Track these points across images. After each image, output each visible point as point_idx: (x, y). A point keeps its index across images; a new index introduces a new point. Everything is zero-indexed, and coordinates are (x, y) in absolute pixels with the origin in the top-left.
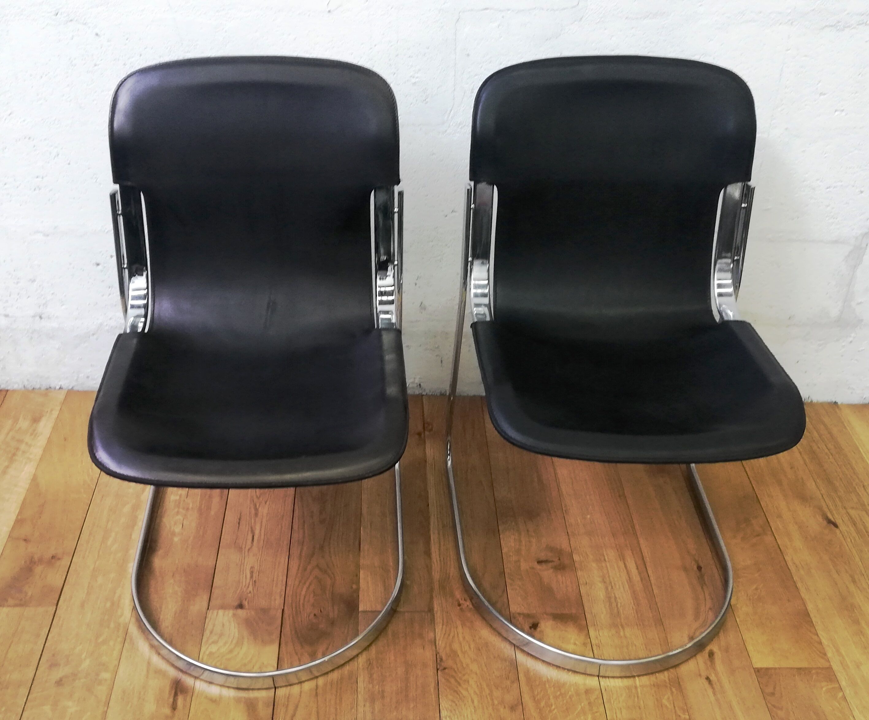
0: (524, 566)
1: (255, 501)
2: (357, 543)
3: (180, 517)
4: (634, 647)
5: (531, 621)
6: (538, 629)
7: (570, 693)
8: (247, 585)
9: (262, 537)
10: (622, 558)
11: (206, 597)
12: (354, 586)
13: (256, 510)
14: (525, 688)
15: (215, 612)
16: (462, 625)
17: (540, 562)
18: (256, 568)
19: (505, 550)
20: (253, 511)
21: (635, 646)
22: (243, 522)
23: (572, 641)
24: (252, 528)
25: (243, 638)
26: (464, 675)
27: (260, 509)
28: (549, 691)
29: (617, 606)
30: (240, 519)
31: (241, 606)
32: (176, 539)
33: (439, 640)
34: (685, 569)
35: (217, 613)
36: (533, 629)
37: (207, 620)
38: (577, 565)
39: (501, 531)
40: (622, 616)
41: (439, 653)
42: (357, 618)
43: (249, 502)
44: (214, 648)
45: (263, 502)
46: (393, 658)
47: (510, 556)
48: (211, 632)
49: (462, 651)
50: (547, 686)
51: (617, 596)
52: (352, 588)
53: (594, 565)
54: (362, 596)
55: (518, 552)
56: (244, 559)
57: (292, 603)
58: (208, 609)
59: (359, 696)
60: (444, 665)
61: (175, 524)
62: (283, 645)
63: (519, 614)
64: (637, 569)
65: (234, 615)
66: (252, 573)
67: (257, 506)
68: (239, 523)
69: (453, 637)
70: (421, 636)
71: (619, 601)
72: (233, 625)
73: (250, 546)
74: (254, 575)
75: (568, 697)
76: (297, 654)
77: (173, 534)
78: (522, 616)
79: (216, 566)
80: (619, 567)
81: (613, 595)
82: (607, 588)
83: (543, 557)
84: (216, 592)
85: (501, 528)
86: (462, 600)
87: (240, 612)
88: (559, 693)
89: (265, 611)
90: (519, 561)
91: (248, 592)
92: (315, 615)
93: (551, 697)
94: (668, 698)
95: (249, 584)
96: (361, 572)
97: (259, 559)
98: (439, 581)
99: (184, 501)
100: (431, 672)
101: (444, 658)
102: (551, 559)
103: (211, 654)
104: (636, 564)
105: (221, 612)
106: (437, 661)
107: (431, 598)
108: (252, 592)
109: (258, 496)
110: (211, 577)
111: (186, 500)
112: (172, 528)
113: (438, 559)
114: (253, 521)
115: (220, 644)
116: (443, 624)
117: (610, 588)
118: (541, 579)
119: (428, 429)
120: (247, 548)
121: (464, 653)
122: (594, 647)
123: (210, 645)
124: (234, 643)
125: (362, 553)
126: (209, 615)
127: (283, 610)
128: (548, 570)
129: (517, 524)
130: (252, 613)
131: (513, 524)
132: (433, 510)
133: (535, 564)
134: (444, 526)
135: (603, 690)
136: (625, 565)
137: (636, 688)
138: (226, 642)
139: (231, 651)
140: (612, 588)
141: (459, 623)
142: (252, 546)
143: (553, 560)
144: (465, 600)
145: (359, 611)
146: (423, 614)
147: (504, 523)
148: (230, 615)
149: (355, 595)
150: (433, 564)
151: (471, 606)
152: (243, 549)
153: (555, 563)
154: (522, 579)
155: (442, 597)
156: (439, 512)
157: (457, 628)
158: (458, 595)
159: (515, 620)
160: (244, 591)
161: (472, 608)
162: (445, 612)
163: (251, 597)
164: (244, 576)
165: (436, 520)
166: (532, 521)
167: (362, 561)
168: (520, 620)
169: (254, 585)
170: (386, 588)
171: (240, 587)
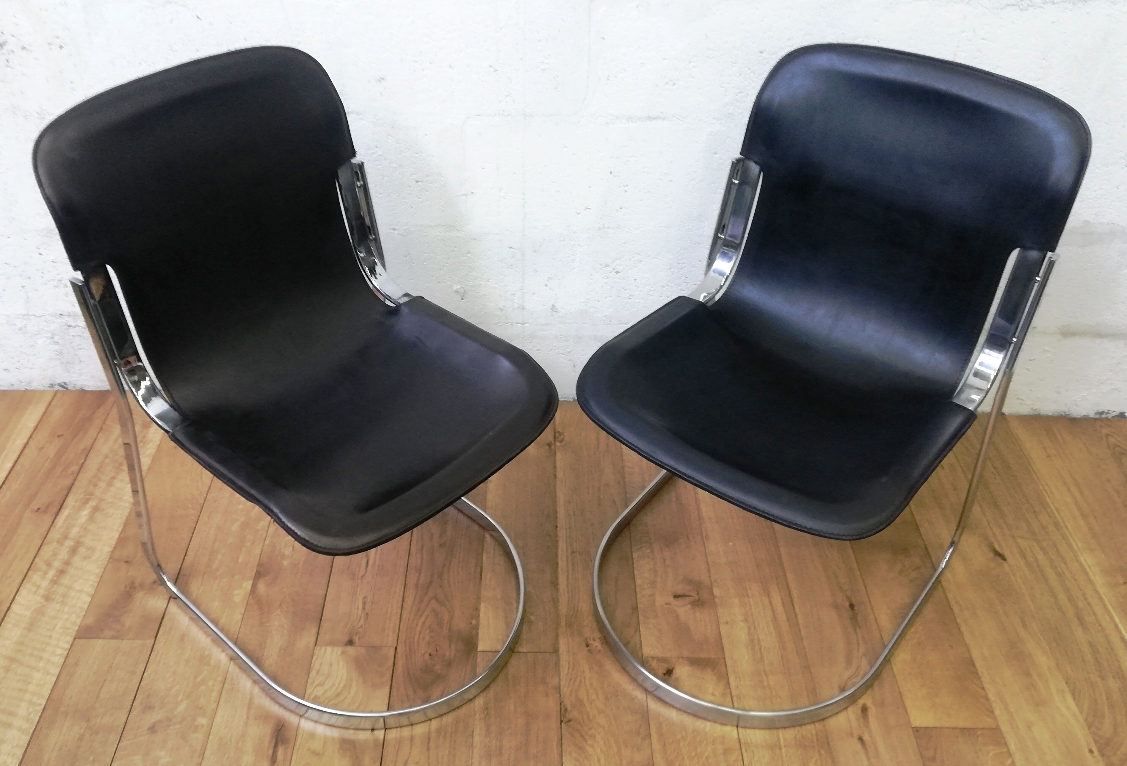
0: (660, 600)
2: (478, 571)
4: (778, 699)
5: (666, 665)
6: (673, 676)
7: (706, 754)
8: (359, 617)
9: (378, 562)
10: (767, 593)
11: (314, 631)
12: (474, 622)
14: (657, 746)
15: (323, 648)
16: (590, 670)
17: (676, 597)
18: (370, 598)
19: (638, 582)
21: (780, 697)
23: (710, 691)
25: (352, 680)
26: (590, 729)
28: (684, 750)
29: (760, 649)
31: (350, 643)
32: (285, 563)
33: (564, 686)
34: (836, 607)
35: (326, 650)
36: (667, 674)
37: (314, 658)
38: (717, 600)
39: (634, 560)
40: (766, 661)
41: (563, 702)
42: (475, 658)
46: (512, 707)
47: (644, 589)
48: (318, 672)
49: (588, 699)
50: (681, 744)
51: (760, 637)
52: (471, 623)
53: (736, 601)
54: (482, 633)
56: (357, 587)
57: (406, 640)
58: (315, 645)
59: (475, 751)
60: (568, 716)
61: (285, 545)
62: (394, 690)
63: (653, 658)
64: (784, 606)
65: (343, 653)
66: (364, 603)
69: (580, 682)
70: (544, 681)
71: (763, 644)
72: (341, 663)
73: (364, 572)
74: (367, 607)
75: (704, 759)
76: (408, 700)
77: (283, 556)
78: (655, 661)
79: (326, 595)
80: (762, 605)
81: (756, 637)
82: (749, 628)
83: (680, 589)
84: (325, 625)
85: (635, 555)
86: (591, 639)
87: (350, 649)
88: (694, 753)
89: (376, 649)
90: (653, 595)
91: (359, 626)
92: (430, 655)
93: (686, 758)
94: (816, 761)
95: (361, 618)
96: (482, 605)
97: (373, 587)
98: (566, 617)
100: (553, 723)
101: (569, 708)
102: (688, 593)
104: (782, 600)
105: (329, 649)
106: (561, 712)
107: (557, 636)
108: (363, 626)
110: (320, 609)
112: (282, 550)
113: (566, 590)
115: (327, 686)
116: (569, 668)
117: (753, 628)
118: (677, 616)
119: (559, 439)
120: (361, 575)
121: (591, 703)
122: (735, 699)
123: (316, 687)
124: (342, 685)
125: (483, 583)
126: (317, 652)
127: (396, 648)
128: (685, 605)
129: (652, 552)
130: (363, 650)
131: (648, 551)
132: (562, 533)
133: (671, 599)
134: (573, 552)
135: (744, 750)
136: (770, 602)
137: (780, 748)
138: (333, 685)
139: (338, 695)
140: (755, 628)
141: (586, 667)
142: (366, 572)
143: (692, 594)
144: (594, 640)
145: (478, 650)
146: (547, 655)
147: (638, 550)
148: (339, 653)
149: (474, 632)
150: (560, 597)
151: (600, 647)
152: (356, 576)
153: (693, 598)
154: (657, 617)
155: (569, 635)
156: (568, 536)
157: (584, 672)
158: (586, 633)
159: (648, 665)
160: (355, 625)
161: (600, 650)
162: (571, 653)
163: (362, 631)
164: (356, 607)
165: (565, 544)
166: (669, 548)
167: (483, 592)
168: (653, 665)
169: (366, 617)
170: (507, 625)
171: (351, 620)
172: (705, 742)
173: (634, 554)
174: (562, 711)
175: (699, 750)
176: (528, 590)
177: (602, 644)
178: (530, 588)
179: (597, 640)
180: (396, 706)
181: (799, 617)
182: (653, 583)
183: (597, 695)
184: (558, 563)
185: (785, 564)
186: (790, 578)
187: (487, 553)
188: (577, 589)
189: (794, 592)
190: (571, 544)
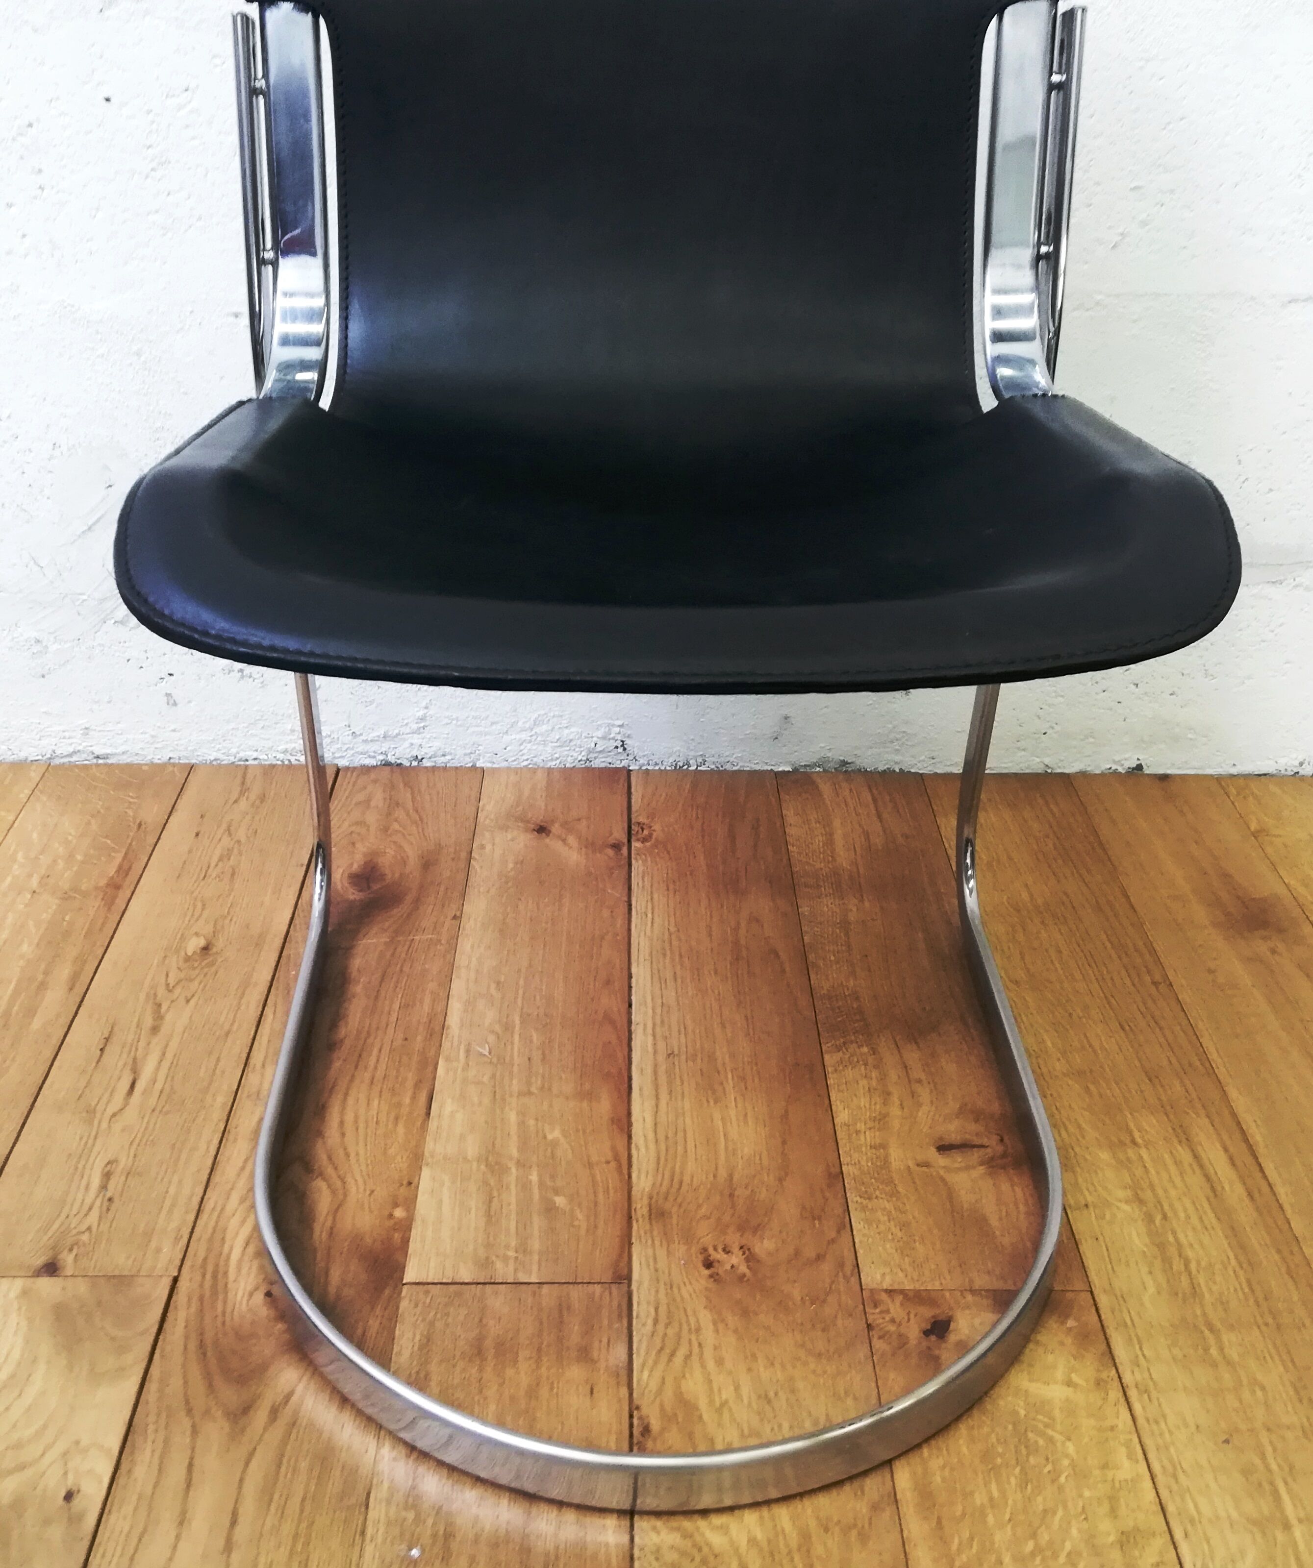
0: (897, 1157)
1: (159, 996)
4: (1259, 1393)
5: (928, 1313)
6: (952, 1338)
7: (1068, 1546)
8: (86, 1207)
9: (160, 1083)
10: (1184, 1136)
12: (399, 1213)
13: (159, 1017)
16: (715, 1323)
17: (944, 1148)
18: (124, 1162)
19: (842, 1116)
20: (148, 1021)
21: (1263, 1388)
22: (113, 1047)
23: (1060, 1374)
24: (135, 1060)
25: (35, 1360)
27: (168, 1018)
28: (998, 1538)
29: (1187, 1266)
30: (107, 1039)
31: (51, 1269)
33: (643, 1365)
36: (933, 1337)
39: (830, 1069)
40: (1207, 1296)
41: (638, 1408)
42: (395, 1300)
43: (142, 996)
45: (182, 1000)
47: (858, 1132)
49: (711, 1402)
50: (991, 1519)
51: (1183, 1240)
52: (391, 1216)
53: (1104, 1156)
54: (420, 1241)
55: (881, 1121)
56: (96, 1138)
57: (205, 1259)
59: (369, 1549)
62: (152, 1387)
63: (890, 1292)
64: (1233, 1164)
65: (25, 1293)
66: (107, 1176)
67: (165, 1008)
68: (102, 1050)
69: (688, 1357)
70: (585, 1355)
71: (1190, 1253)
72: (13, 1320)
73: (118, 1107)
74: (113, 1182)
75: (1062, 1559)
76: (189, 1411)
78: (899, 1298)
79: (7, 1158)
80: (1178, 1163)
81: (1171, 1239)
82: (1149, 1219)
83: (953, 1130)
85: (830, 1060)
86: (715, 1249)
87: (45, 1284)
88: (1030, 1546)
89: (119, 1281)
90: (883, 1146)
91: (83, 1227)
93: (1007, 1558)
95: (90, 1209)
96: (426, 1173)
97: (137, 1141)
98: (651, 1198)
101: (655, 1425)
102: (977, 1141)
104: (1226, 1150)
106: (631, 1435)
107: (626, 1242)
108: (94, 1229)
109: (171, 986)
113: (651, 1136)
116: (656, 1321)
117: (1158, 1218)
118: (951, 1195)
119: (640, 836)
120: (110, 1111)
121: (719, 1411)
122: (1133, 1394)
125: (433, 1124)
127: (175, 1280)
128: (968, 1168)
129: (874, 1051)
130: (82, 1287)
131: (865, 1049)
132: (641, 1016)
133: (932, 1154)
134: (670, 1055)
135: (1178, 1535)
136: (1196, 1157)
137: (1287, 1526)
140: (1165, 1217)
141: (705, 1318)
142: (126, 1104)
143: (985, 1141)
144: (727, 1250)
145: (404, 1282)
146: (598, 1288)
147: (839, 1049)
148: (12, 1295)
149: (397, 1236)
150: (634, 1152)
151: (743, 1269)
152: (98, 1115)
153: (989, 1150)
154: (894, 1194)
155: (657, 1243)
156: (658, 1021)
157: (698, 1330)
158: (705, 1234)
159: (878, 1310)
160: (73, 1226)
161: (744, 1275)
162: (665, 1284)
163: (90, 1240)
164: (84, 1182)
165: (650, 1039)
166: (916, 1043)
167: (430, 1145)
168: (892, 1310)
169: (105, 1208)
170: (491, 1217)
171: (63, 1216)
172: (1060, 1513)
173: (827, 1057)
174: (636, 1432)
175: (1044, 1537)
176: (550, 1137)
177: (747, 1260)
178: (554, 1134)
179: (736, 1249)
180: (151, 1428)
181: (1282, 1191)
182: (880, 1120)
183: (737, 1388)
184: (630, 1078)
185: (1221, 1072)
186: (1240, 1102)
187: (448, 1059)
188: (680, 1135)
189: (1257, 1135)
190: (665, 1038)
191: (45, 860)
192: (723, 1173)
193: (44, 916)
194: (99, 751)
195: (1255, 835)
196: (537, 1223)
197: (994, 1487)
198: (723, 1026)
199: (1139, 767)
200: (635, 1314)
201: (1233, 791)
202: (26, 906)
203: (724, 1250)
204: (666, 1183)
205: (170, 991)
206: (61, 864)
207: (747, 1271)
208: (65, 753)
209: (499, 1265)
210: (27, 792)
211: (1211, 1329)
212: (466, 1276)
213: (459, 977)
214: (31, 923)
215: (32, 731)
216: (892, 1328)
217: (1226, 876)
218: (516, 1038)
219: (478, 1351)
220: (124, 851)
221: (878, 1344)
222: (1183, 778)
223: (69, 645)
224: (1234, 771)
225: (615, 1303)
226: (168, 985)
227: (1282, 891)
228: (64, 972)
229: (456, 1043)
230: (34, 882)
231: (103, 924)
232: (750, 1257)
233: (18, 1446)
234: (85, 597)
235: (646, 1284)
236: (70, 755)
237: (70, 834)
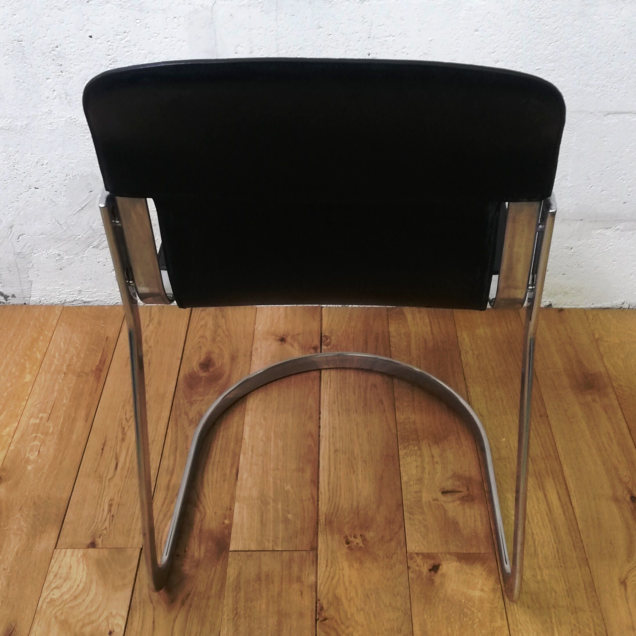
0: (426, 497)
1: (123, 424)
2: (234, 471)
3: (37, 443)
4: (553, 594)
5: (431, 562)
6: (440, 572)
8: (104, 519)
9: (127, 464)
10: (542, 487)
11: (54, 534)
12: (227, 522)
13: (124, 434)
15: (64, 551)
16: (349, 567)
17: (445, 492)
18: (117, 499)
19: (404, 479)
20: (120, 435)
21: (555, 592)
22: (107, 448)
23: (479, 587)
24: (116, 454)
25: (91, 582)
26: (347, 628)
27: (128, 434)
30: (104, 444)
31: (93, 545)
32: (29, 468)
33: (321, 583)
34: (616, 500)
35: (65, 553)
36: (432, 572)
37: (53, 561)
39: (401, 457)
40: (540, 555)
41: (319, 600)
42: (226, 558)
43: (117, 423)
44: (56, 594)
46: (264, 606)
47: (410, 486)
48: (56, 575)
49: (347, 598)
51: (535, 532)
52: (224, 523)
54: (235, 533)
56: (104, 490)
58: (55, 548)
60: (324, 614)
61: (31, 450)
62: (137, 592)
63: (418, 554)
64: (560, 499)
65: (84, 555)
66: (111, 505)
67: (126, 429)
68: (102, 449)
69: (338, 580)
70: (299, 580)
71: (536, 537)
72: (81, 566)
73: (112, 475)
74: (113, 508)
76: (151, 602)
77: (27, 461)
78: (421, 557)
79: (70, 498)
80: (538, 499)
81: (530, 531)
83: (449, 485)
84: (67, 527)
85: (401, 453)
86: (351, 536)
87: (91, 551)
89: (120, 550)
90: (420, 492)
91: (104, 528)
95: (105, 520)
96: (237, 505)
97: (121, 490)
98: (326, 515)
99: (44, 424)
100: (308, 622)
101: (325, 606)
102: (458, 489)
103: (52, 601)
104: (558, 493)
105: (69, 551)
106: (316, 610)
107: (316, 534)
108: (108, 529)
109: (128, 419)
110: (63, 511)
111: (47, 424)
112: (27, 455)
113: (327, 488)
114: (118, 447)
115: (64, 589)
116: (327, 566)
118: (446, 512)
119: (325, 343)
120: (109, 477)
121: (350, 601)
123: (52, 590)
124: (81, 587)
125: (239, 483)
126: (55, 556)
127: (142, 549)
128: (454, 501)
129: (420, 449)
130: (106, 552)
131: (416, 448)
132: (324, 432)
133: (439, 495)
134: (336, 451)
136: (545, 496)
138: (71, 587)
139: (76, 598)
141: (346, 564)
142: (114, 475)
143: (461, 489)
144: (355, 537)
145: (230, 550)
146: (304, 553)
147: (405, 448)
148: (79, 556)
149: (226, 531)
150: (320, 495)
151: (361, 544)
152: (104, 479)
153: (462, 493)
154: (423, 513)
155: (328, 533)
156: (331, 435)
157: (343, 569)
158: (347, 530)
159: (412, 561)
160: (99, 527)
161: (362, 547)
162: (331, 551)
163: (107, 532)
164: (102, 508)
165: (327, 444)
166: (438, 445)
167: (238, 492)
168: (418, 561)
169: (111, 519)
170: (263, 524)
171: (95, 524)
173: (400, 451)
174: (318, 610)
176: (286, 488)
177: (363, 541)
178: (288, 487)
179: (359, 537)
180: (138, 608)
181: (577, 511)
182: (420, 480)
183: (356, 593)
184: (319, 462)
185: (562, 458)
186: (567, 471)
187: (244, 454)
188: (339, 487)
189: (571, 486)
190: (334, 443)
191: (68, 357)
192: (355, 504)
193: (71, 385)
194: (85, 299)
195: (597, 340)
196: (281, 527)
197: (449, 630)
198: (358, 437)
199: (550, 305)
200: (319, 563)
201: (591, 317)
202: (63, 380)
203: (354, 536)
204: (332, 508)
205: (128, 421)
206: (75, 359)
207: (363, 546)
208: (71, 301)
209: (266, 544)
210: (56, 321)
211: (539, 568)
212: (253, 548)
213: (248, 414)
214: (66, 389)
215: (56, 292)
216: (417, 568)
217: (580, 362)
218: (272, 443)
219: (259, 578)
220: (102, 351)
221: (411, 575)
222: (569, 310)
223: (73, 256)
224: (593, 306)
225: (311, 558)
226: (126, 419)
227: (602, 370)
228: (82, 413)
229: (247, 446)
230: (65, 367)
231: (96, 389)
232: (364, 540)
233: (89, 614)
234: (80, 237)
235: (323, 551)
236: (73, 302)
237: (77, 343)
